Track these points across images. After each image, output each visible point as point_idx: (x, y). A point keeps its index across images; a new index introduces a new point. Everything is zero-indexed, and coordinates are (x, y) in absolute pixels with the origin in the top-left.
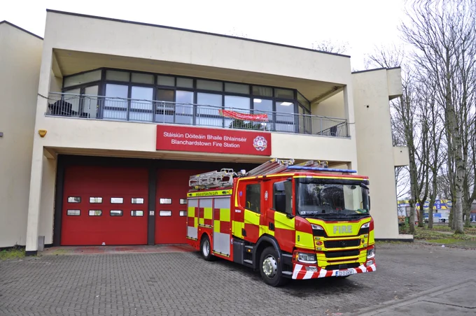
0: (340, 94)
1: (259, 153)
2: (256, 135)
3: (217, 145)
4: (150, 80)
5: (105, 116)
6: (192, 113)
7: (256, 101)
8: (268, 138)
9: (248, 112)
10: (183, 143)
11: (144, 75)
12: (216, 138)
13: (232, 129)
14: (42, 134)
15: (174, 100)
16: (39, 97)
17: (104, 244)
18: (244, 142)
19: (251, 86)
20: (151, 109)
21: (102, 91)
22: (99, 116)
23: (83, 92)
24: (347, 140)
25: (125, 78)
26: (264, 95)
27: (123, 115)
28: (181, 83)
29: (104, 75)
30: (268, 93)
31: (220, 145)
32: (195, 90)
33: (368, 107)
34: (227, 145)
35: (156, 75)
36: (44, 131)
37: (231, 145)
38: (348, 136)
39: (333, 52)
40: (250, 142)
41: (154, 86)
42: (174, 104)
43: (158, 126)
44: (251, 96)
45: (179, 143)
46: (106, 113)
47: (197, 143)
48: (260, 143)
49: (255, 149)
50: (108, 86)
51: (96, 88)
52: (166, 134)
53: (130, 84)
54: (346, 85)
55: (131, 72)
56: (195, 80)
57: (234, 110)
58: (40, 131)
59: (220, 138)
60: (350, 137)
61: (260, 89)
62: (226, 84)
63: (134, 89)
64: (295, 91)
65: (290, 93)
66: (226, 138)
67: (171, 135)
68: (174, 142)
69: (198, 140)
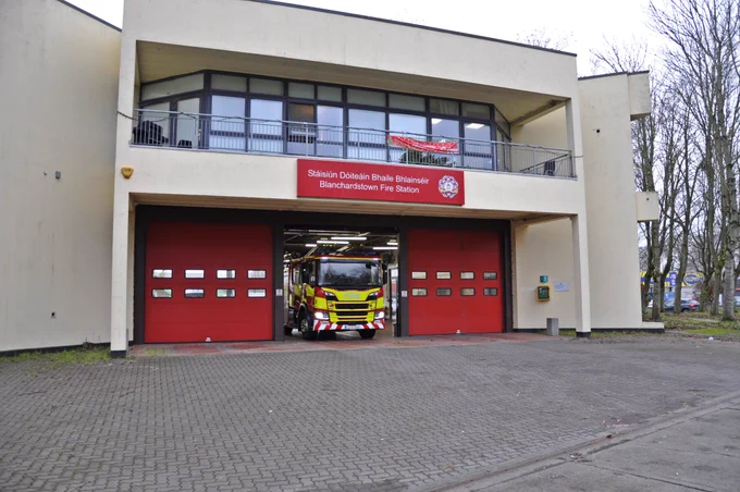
0: (561, 111)
1: (447, 201)
2: (442, 174)
3: (387, 188)
4: (277, 90)
5: (211, 145)
6: (341, 140)
7: (435, 121)
8: (459, 177)
9: (423, 139)
10: (336, 186)
11: (267, 81)
12: (384, 179)
13: (407, 165)
14: (127, 173)
15: (315, 120)
16: (119, 116)
17: (208, 339)
18: (425, 185)
19: (427, 99)
20: (280, 134)
21: (205, 107)
22: (203, 145)
23: (174, 107)
24: (571, 181)
25: (240, 86)
26: (447, 113)
27: (239, 143)
28: (324, 94)
29: (207, 81)
30: (453, 110)
31: (391, 189)
32: (345, 105)
33: (598, 131)
34: (400, 189)
35: (286, 83)
36: (129, 170)
37: (406, 190)
38: (572, 176)
39: (549, 47)
40: (434, 184)
41: (284, 98)
42: (315, 126)
43: (299, 161)
44: (428, 114)
45: (331, 186)
46: (214, 141)
47: (357, 186)
48: (448, 187)
49: (440, 195)
50: (215, 99)
51: (196, 102)
52: (312, 173)
53: (248, 96)
54: (570, 99)
55: (248, 77)
56: (344, 89)
57: (409, 136)
58: (123, 170)
59: (391, 179)
60: (576, 177)
61: (441, 102)
62: (391, 96)
63: (254, 103)
64: (492, 107)
65: (484, 111)
66: (399, 179)
67: (319, 174)
68: (323, 184)
69: (359, 182)
